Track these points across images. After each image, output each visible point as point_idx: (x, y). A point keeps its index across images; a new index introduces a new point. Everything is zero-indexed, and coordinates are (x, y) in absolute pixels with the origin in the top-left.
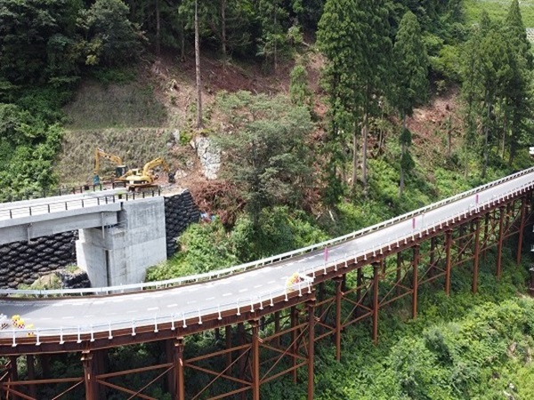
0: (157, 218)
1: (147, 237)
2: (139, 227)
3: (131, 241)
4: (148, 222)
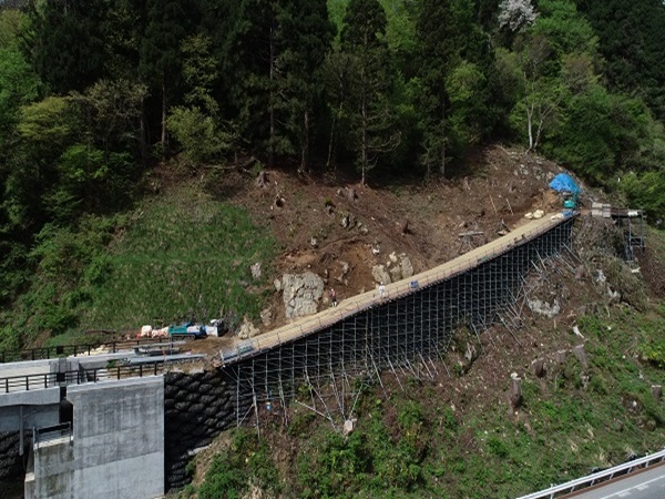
0: (145, 417)
1: (118, 451)
2: (99, 433)
3: (80, 461)
4: (122, 424)
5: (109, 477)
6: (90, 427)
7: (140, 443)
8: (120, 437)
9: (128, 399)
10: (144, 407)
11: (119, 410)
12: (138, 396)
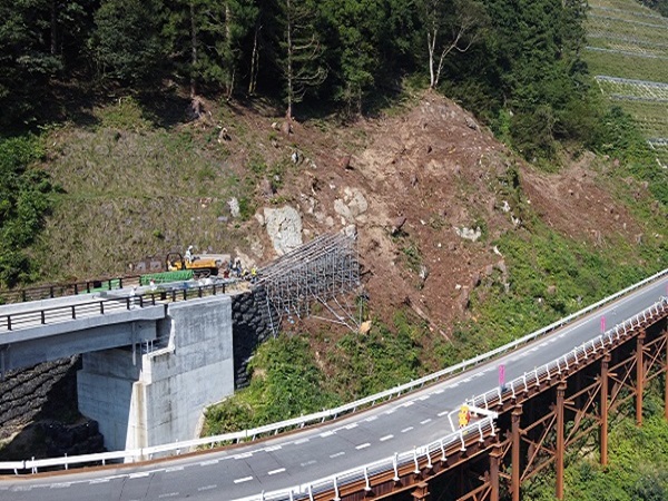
0: (221, 330)
1: (204, 358)
2: (192, 343)
3: (180, 367)
4: (207, 335)
5: (199, 380)
6: (186, 338)
7: (218, 351)
8: (205, 346)
9: (208, 314)
10: (219, 321)
11: (203, 323)
12: (215, 312)
